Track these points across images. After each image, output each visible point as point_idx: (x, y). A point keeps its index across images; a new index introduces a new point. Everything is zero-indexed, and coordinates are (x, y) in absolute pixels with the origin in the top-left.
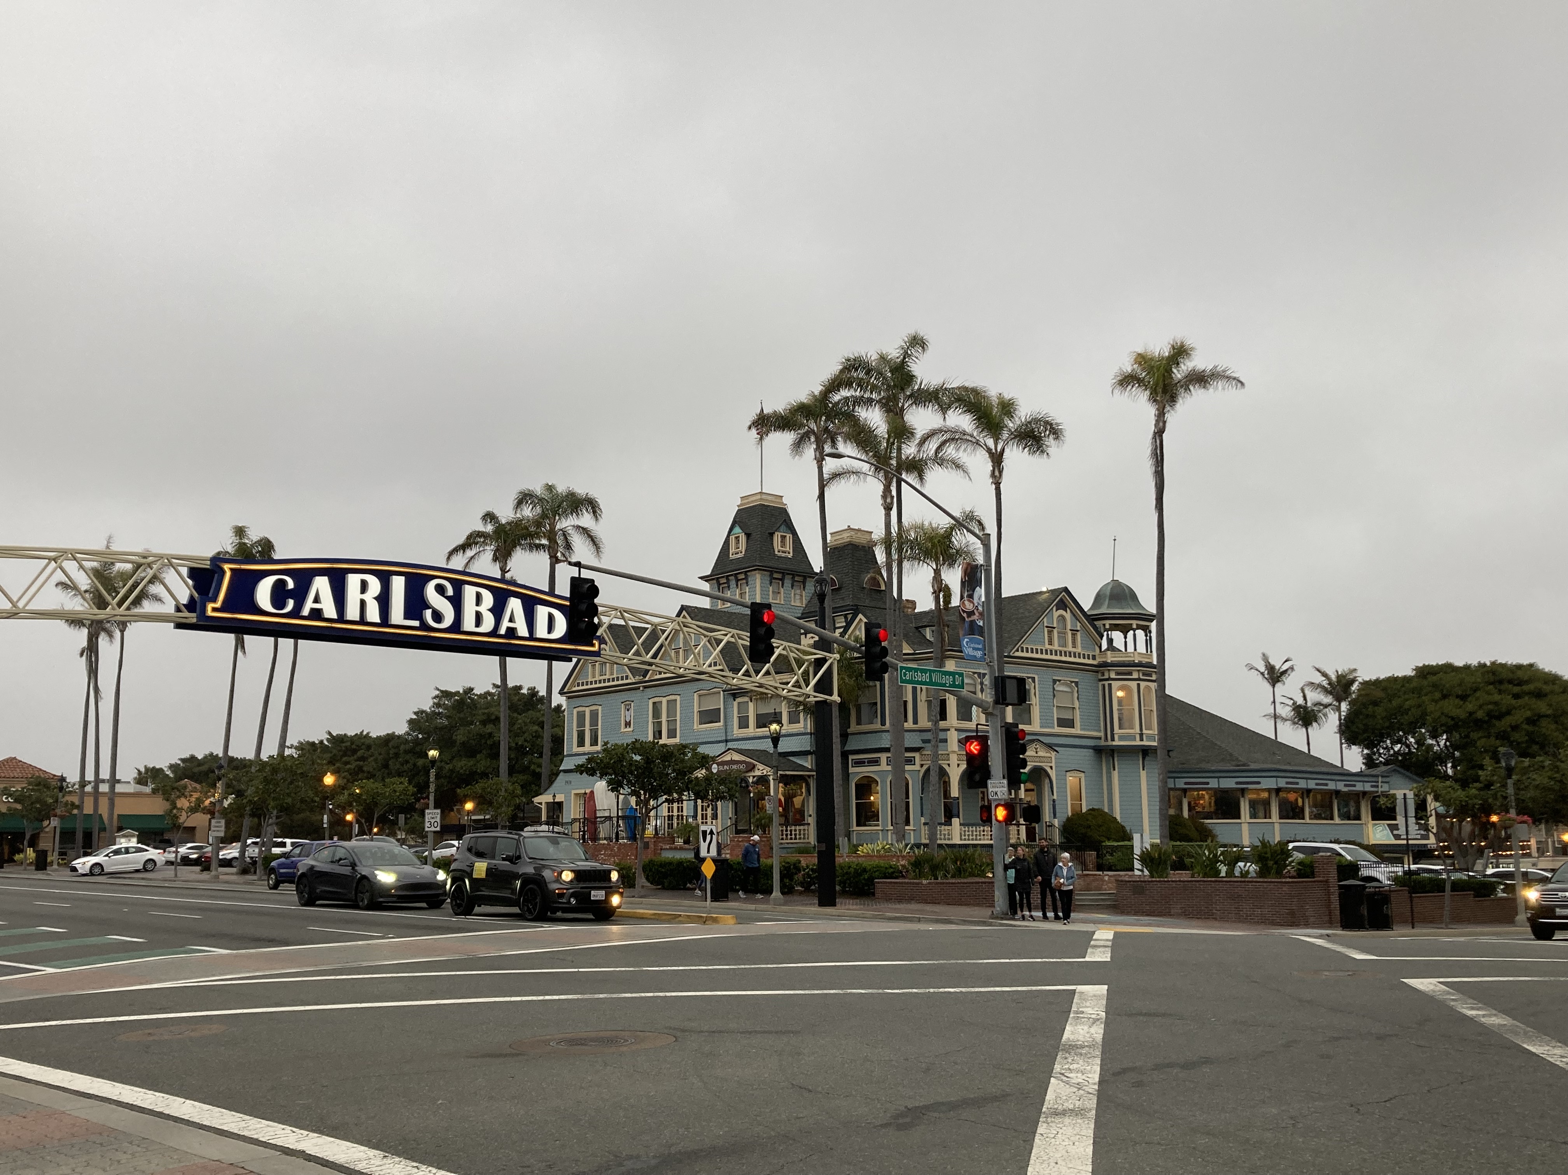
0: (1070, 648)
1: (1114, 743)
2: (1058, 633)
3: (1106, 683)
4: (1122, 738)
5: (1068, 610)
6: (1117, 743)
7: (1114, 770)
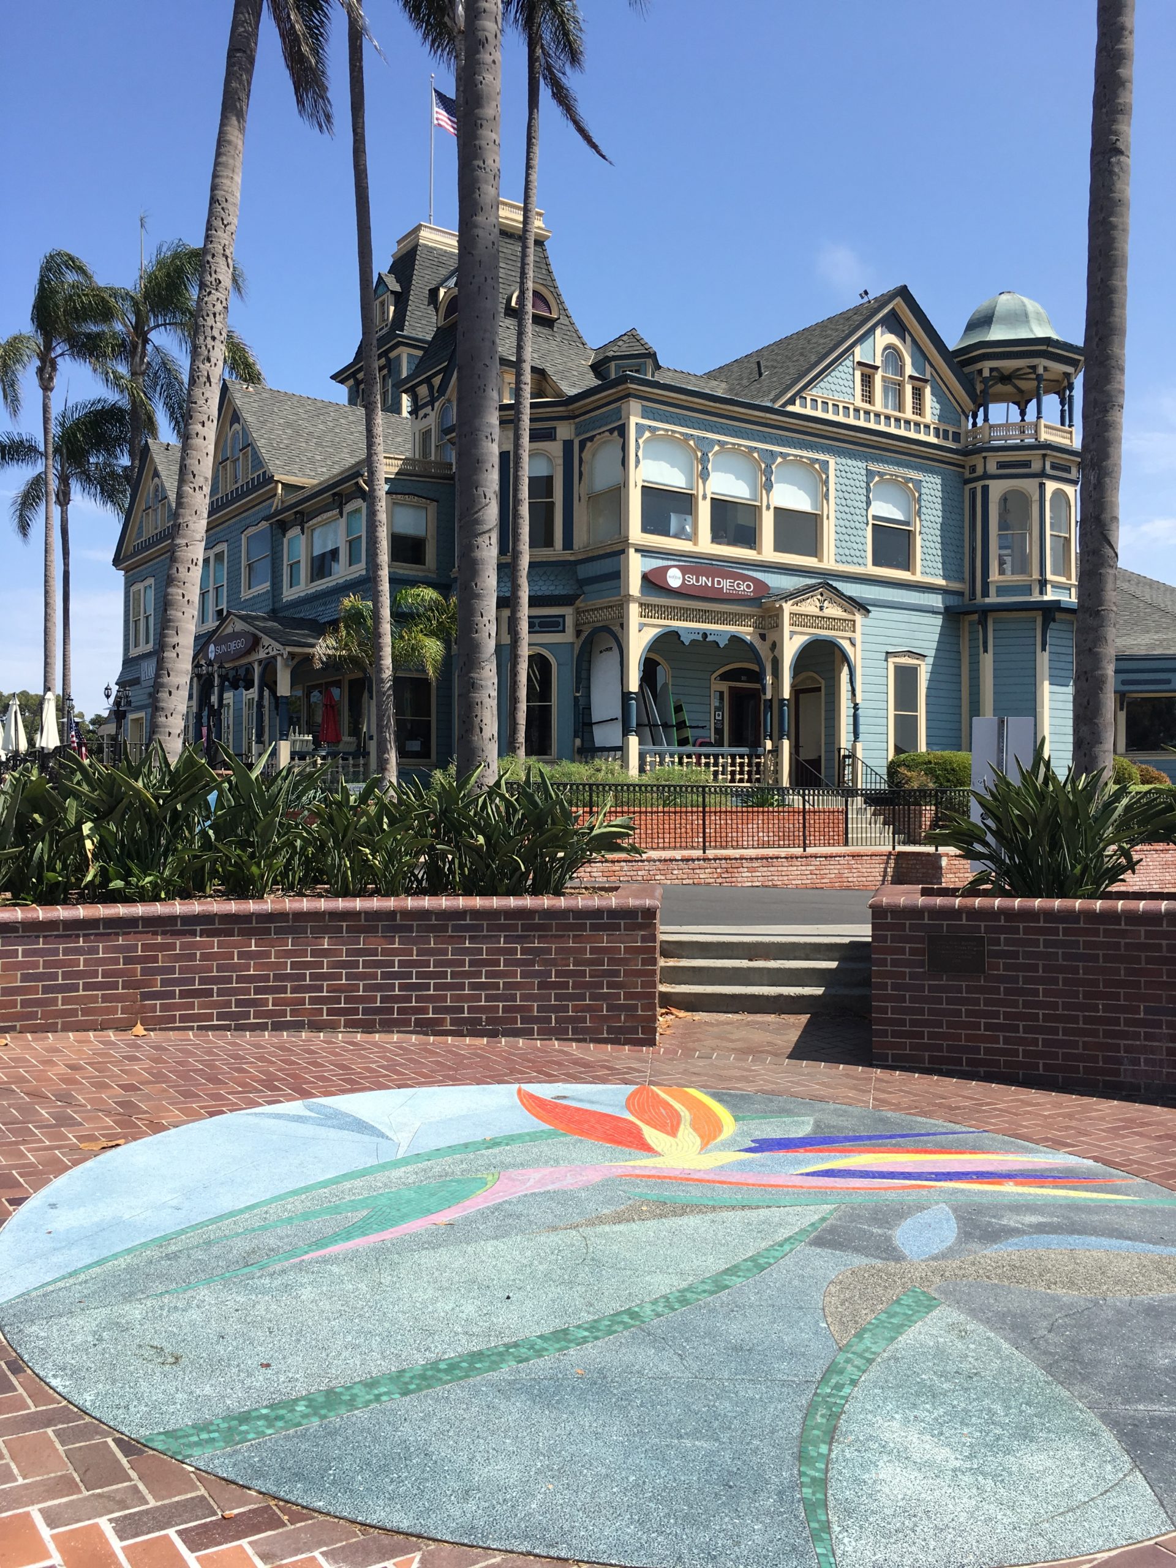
0: (909, 414)
1: (987, 600)
2: (884, 379)
3: (979, 485)
4: (1002, 590)
5: (908, 338)
6: (993, 599)
7: (986, 651)
